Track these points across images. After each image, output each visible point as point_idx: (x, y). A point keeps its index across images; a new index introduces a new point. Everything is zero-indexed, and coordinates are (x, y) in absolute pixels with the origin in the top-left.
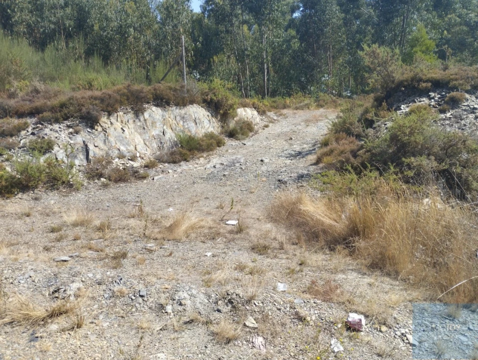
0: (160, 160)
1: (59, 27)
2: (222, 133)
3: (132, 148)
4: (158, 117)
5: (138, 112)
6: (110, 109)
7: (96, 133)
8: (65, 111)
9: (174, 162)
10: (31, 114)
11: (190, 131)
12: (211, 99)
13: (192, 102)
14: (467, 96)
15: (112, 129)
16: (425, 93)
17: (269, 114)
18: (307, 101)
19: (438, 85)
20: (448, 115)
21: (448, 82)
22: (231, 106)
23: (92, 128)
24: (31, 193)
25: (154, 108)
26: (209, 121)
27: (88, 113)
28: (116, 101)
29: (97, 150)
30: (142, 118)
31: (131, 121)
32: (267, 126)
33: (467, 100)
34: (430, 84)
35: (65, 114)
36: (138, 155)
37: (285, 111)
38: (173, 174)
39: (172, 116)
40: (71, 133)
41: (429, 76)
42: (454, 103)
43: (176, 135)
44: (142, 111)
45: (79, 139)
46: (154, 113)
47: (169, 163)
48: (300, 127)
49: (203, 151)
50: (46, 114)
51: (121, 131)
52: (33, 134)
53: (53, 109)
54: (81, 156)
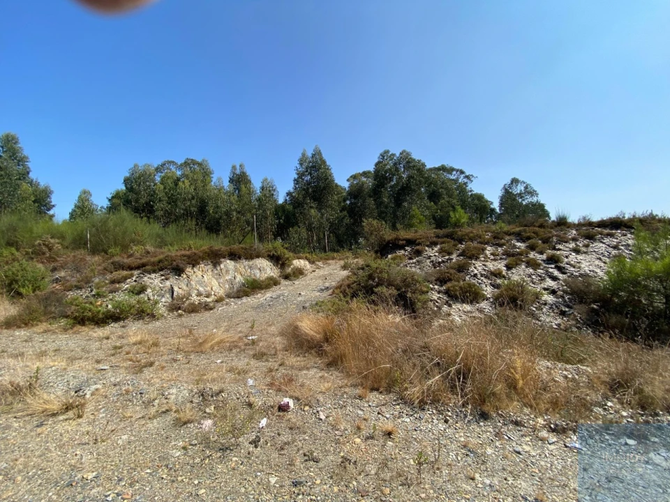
0: (229, 296)
1: (187, 212)
2: (280, 276)
3: (209, 288)
4: (231, 267)
5: (216, 264)
6: (193, 262)
7: (182, 279)
8: (161, 264)
9: (238, 297)
10: (138, 268)
11: (255, 276)
12: (273, 254)
13: (258, 257)
14: (427, 248)
15: (194, 276)
16: (402, 247)
17: (317, 263)
18: (348, 254)
19: (410, 242)
20: (414, 261)
21: (416, 241)
22: (288, 259)
23: (179, 275)
24: (121, 323)
25: (228, 261)
26: (271, 269)
27: (177, 266)
28: (200, 257)
29: (180, 291)
30: (218, 268)
31: (210, 271)
32: (314, 271)
33: (426, 251)
34: (404, 242)
35: (161, 267)
36: (213, 293)
37: (330, 262)
38: (234, 305)
39: (242, 266)
40: (163, 280)
41: (405, 237)
42: (418, 253)
43: (244, 279)
44: (219, 263)
45: (168, 283)
46: (228, 264)
47: (234, 298)
48: (335, 271)
49: (262, 289)
50: (147, 267)
51: (201, 277)
52: (135, 281)
53: (153, 264)
54: (168, 296)
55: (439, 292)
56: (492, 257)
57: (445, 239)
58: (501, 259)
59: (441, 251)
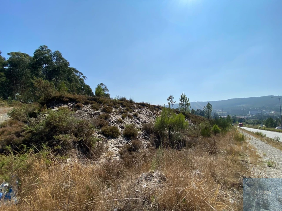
14: (84, 105)
16: (66, 103)
18: (3, 103)
19: (71, 100)
20: (77, 112)
33: (84, 107)
34: (68, 99)
41: (68, 96)
42: (79, 108)
55: (98, 133)
56: (115, 113)
57: (93, 101)
58: (119, 114)
59: (92, 108)
